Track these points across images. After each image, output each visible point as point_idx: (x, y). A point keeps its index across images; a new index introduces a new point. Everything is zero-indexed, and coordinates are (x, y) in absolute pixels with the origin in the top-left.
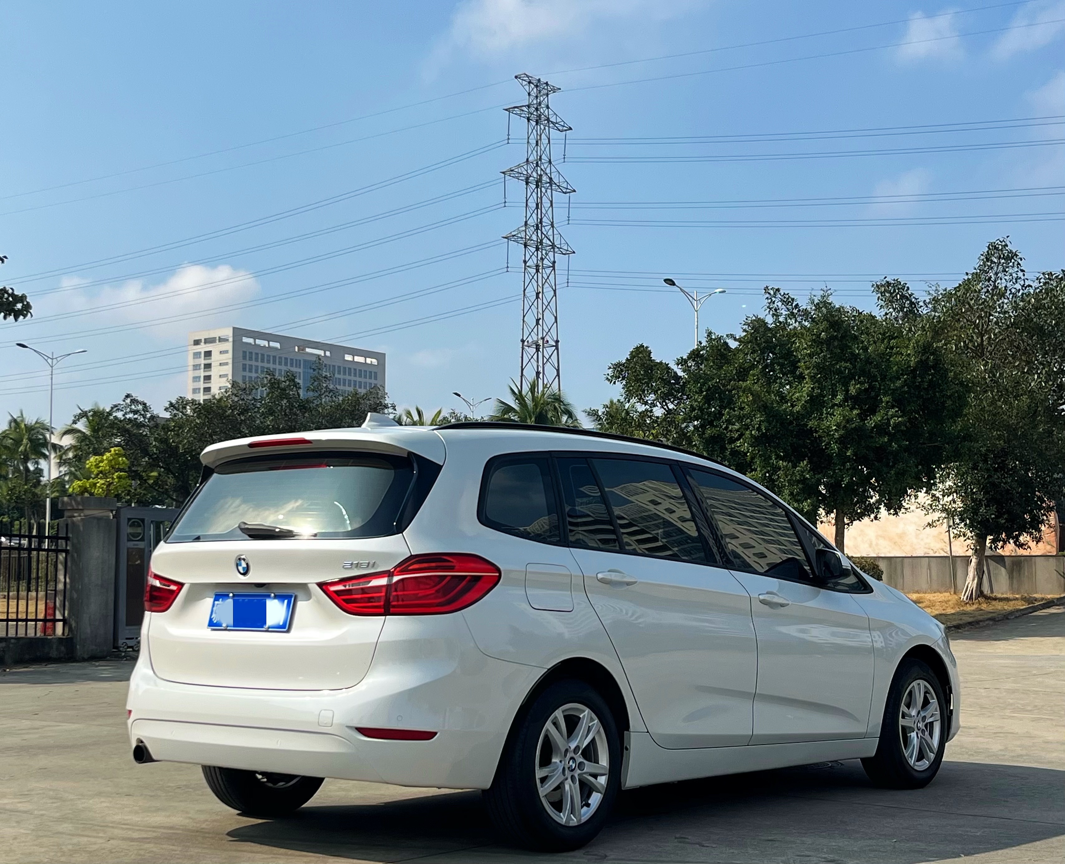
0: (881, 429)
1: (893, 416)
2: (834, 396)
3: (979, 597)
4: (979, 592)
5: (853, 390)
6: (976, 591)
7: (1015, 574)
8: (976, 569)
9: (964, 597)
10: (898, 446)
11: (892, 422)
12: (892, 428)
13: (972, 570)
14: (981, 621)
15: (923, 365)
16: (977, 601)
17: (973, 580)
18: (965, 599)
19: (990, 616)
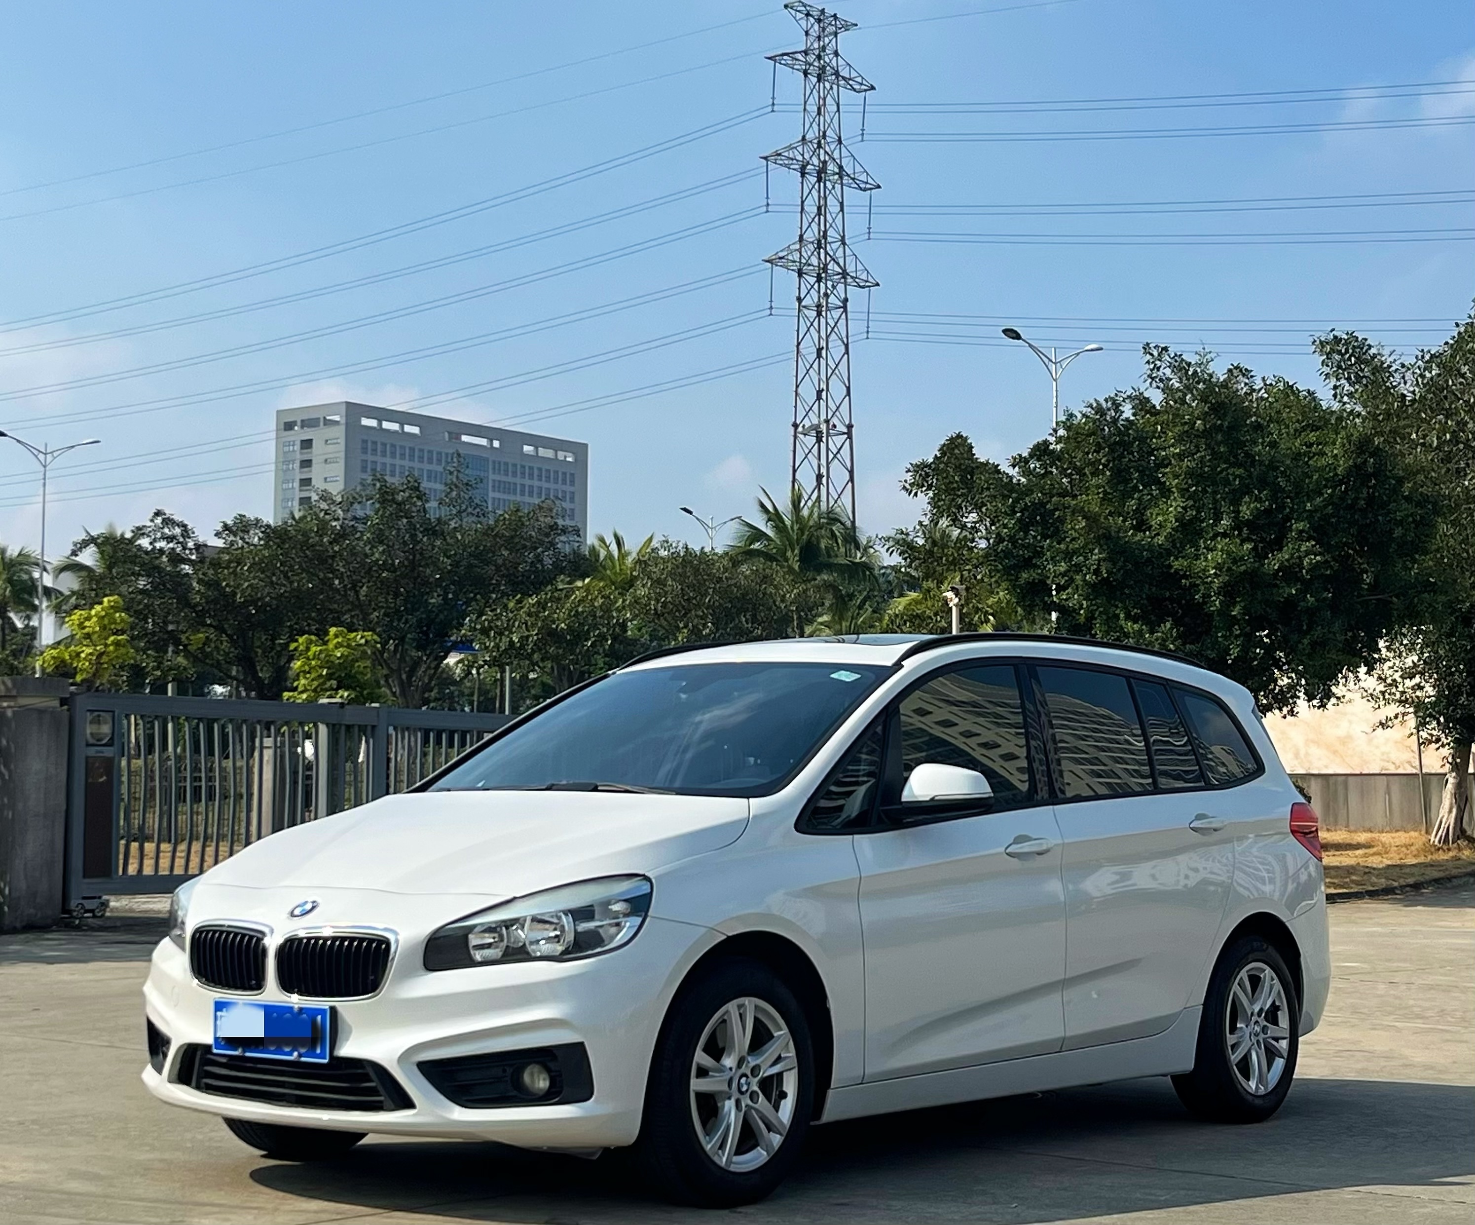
0: (1290, 572)
1: (1307, 553)
2: (1218, 519)
3: (1459, 839)
4: (1458, 832)
5: (1246, 512)
6: (1454, 828)
8: (1455, 794)
9: (1434, 839)
10: (1317, 600)
11: (1306, 561)
12: (1307, 572)
13: (1449, 796)
14: (1455, 877)
15: (1357, 471)
16: (1455, 845)
17: (1450, 812)
18: (1436, 843)
19: (1471, 869)
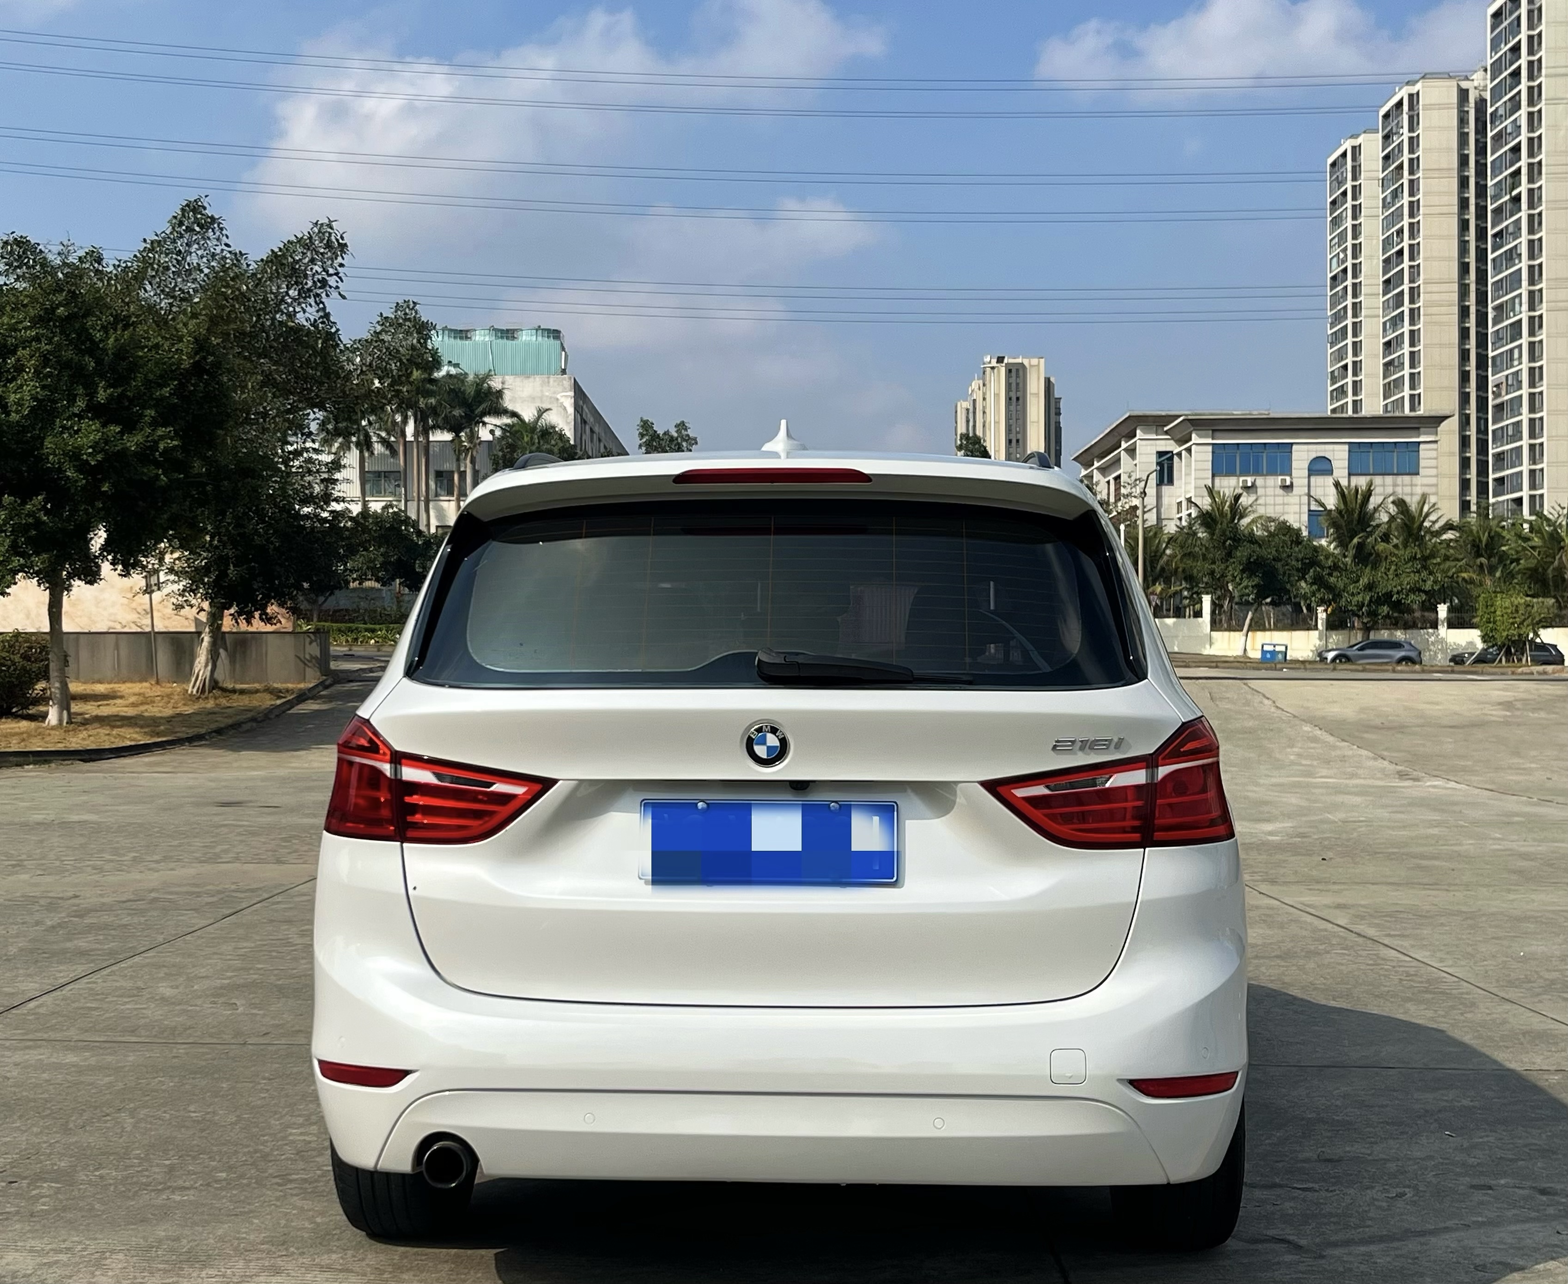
0: (146, 454)
1: (162, 438)
2: (72, 400)
3: (213, 689)
4: (213, 684)
5: (102, 396)
6: (210, 680)
7: (238, 656)
8: (211, 651)
9: (192, 688)
10: (170, 480)
11: (161, 446)
12: (161, 455)
13: (205, 652)
14: (243, 723)
16: (211, 694)
17: (206, 666)
18: (195, 692)
19: (249, 715)
